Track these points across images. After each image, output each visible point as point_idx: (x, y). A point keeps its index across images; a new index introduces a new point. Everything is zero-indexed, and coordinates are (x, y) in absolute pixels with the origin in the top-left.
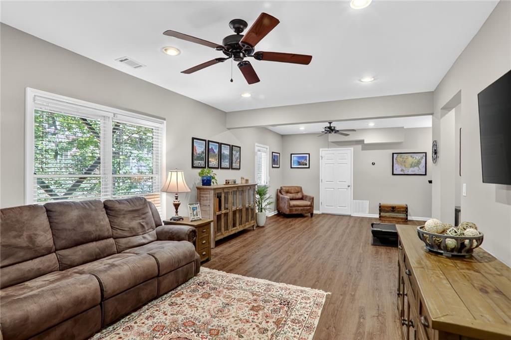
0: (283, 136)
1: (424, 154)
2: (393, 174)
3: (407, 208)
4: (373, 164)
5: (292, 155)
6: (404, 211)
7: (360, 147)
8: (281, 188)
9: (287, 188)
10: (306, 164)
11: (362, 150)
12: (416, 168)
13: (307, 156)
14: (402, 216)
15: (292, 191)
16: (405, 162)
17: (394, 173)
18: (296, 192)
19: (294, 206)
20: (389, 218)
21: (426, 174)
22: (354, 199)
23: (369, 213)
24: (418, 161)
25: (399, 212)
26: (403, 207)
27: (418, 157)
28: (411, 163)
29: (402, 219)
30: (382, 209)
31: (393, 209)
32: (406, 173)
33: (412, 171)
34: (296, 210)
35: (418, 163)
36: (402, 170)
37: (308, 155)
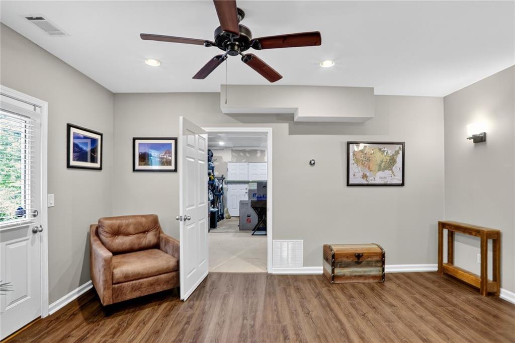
0: (115, 97)
1: (401, 146)
2: (348, 185)
3: (383, 255)
4: (312, 164)
5: (137, 142)
6: (377, 261)
7: (285, 127)
8: (99, 222)
9: (117, 222)
10: (169, 163)
11: (291, 133)
12: (388, 172)
13: (171, 144)
14: (374, 271)
15: (131, 229)
16: (369, 160)
17: (351, 182)
18: (141, 229)
19: (127, 278)
20: (350, 277)
21: (403, 184)
22: (273, 239)
23: (304, 266)
24: (391, 160)
25: (369, 264)
26: (376, 254)
27: (390, 150)
28: (379, 162)
29: (374, 277)
30: (332, 258)
31: (358, 259)
32: (371, 182)
33: (381, 178)
34: (134, 289)
35: (393, 161)
36: (365, 176)
37: (173, 142)
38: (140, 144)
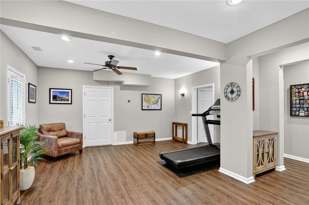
0: (39, 69)
1: (160, 96)
2: (142, 110)
3: (154, 134)
4: (129, 101)
5: (52, 90)
6: (153, 136)
7: (118, 87)
8: (40, 126)
9: (49, 126)
10: (68, 100)
11: (121, 89)
12: (156, 105)
14: (152, 140)
15: (56, 129)
16: (149, 101)
17: (143, 109)
18: (60, 129)
19: (63, 146)
20: (144, 143)
21: (161, 109)
22: (114, 131)
23: (126, 141)
24: (157, 100)
25: (150, 138)
26: (152, 134)
27: (157, 97)
28: (153, 101)
29: (152, 142)
30: (137, 136)
31: (146, 136)
32: (150, 109)
33: (154, 107)
34: (65, 150)
35: (157, 102)
36: (148, 107)
37: (70, 91)
38: (53, 91)
